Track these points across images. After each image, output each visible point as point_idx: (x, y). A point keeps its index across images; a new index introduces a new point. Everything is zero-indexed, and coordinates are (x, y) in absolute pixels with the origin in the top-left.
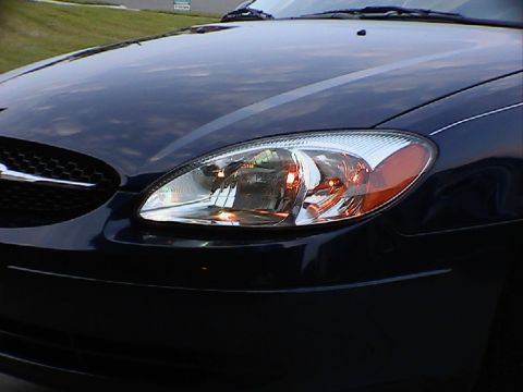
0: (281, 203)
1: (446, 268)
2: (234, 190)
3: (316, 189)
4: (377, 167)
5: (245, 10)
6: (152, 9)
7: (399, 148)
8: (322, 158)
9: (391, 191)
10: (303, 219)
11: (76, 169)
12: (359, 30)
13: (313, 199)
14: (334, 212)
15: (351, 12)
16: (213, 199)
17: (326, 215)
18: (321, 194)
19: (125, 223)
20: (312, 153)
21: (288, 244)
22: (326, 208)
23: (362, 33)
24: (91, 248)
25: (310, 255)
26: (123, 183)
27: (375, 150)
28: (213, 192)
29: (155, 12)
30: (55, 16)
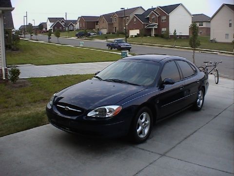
4: (115, 110)
7: (118, 107)
10: (107, 116)
13: (108, 113)
16: (96, 113)
17: (110, 115)
20: (108, 108)
21: (105, 119)
23: (114, 86)
27: (115, 107)
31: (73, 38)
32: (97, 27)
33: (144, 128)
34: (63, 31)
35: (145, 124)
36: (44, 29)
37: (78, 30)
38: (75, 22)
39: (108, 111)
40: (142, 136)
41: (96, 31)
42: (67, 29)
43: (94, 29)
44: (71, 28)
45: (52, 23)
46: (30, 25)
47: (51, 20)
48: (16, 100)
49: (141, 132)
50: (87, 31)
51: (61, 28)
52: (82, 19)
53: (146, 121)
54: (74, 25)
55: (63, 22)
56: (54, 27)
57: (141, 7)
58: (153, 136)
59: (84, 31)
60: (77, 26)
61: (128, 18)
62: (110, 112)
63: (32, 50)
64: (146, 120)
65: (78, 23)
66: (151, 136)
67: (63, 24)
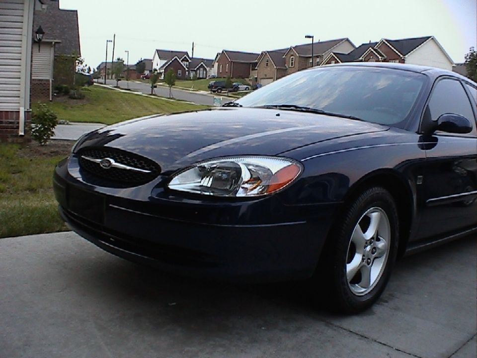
0: (233, 186)
1: (304, 221)
2: (211, 179)
3: (249, 181)
4: (276, 173)
5: (231, 103)
6: (205, 104)
7: (285, 165)
8: (250, 167)
9: (281, 185)
10: (241, 194)
11: (143, 164)
12: (277, 114)
13: (246, 186)
14: (255, 191)
15: (276, 106)
16: (202, 182)
17: (253, 192)
18: (250, 184)
19: (162, 189)
20: (247, 165)
21: (233, 204)
22: (252, 190)
23: (278, 115)
24: (148, 200)
25: (243, 210)
26: (162, 172)
27: (275, 165)
28: (202, 179)
29: (206, 106)
30: (164, 104)
31: (202, 92)
32: (254, 74)
33: (368, 261)
34: (184, 78)
35: (374, 249)
36: (147, 73)
37: (214, 77)
38: (210, 63)
39: (246, 175)
40: (359, 290)
41: (251, 83)
42: (192, 75)
43: (246, 79)
44: (201, 73)
45: (164, 62)
46: (120, 62)
47: (161, 54)
48: (31, 179)
49: (358, 277)
50: (232, 80)
51: (180, 72)
52: (225, 56)
53: (378, 240)
54: (208, 69)
55: (185, 60)
56: (167, 68)
57: (347, 40)
58: (392, 296)
59: (225, 80)
60: (214, 71)
61: (318, 60)
62: (255, 179)
63: (111, 100)
64: (377, 238)
65: (216, 65)
66: (385, 295)
67: (184, 64)
